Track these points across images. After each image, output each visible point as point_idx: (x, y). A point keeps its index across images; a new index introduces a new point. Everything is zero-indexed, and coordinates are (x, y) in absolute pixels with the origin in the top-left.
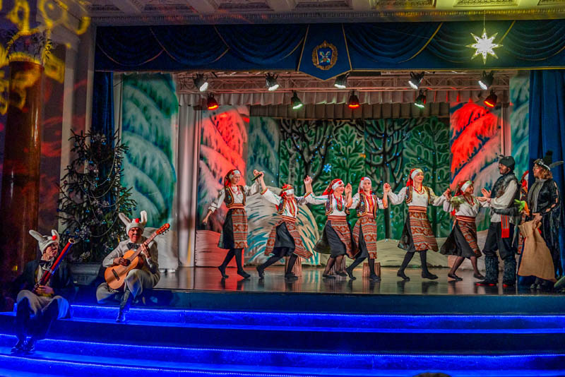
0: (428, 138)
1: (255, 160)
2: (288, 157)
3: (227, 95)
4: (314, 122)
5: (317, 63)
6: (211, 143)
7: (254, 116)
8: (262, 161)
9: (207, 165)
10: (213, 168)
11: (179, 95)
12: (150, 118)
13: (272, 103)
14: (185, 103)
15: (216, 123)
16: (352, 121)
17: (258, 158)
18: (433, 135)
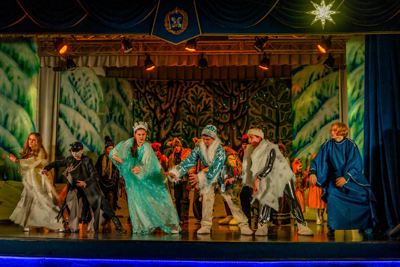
0: (271, 97)
1: (111, 118)
2: (142, 116)
3: (85, 58)
4: (165, 83)
5: (169, 28)
6: (70, 103)
7: (110, 77)
8: (117, 119)
9: (66, 122)
10: (71, 125)
11: (40, 56)
12: (12, 78)
13: (127, 65)
14: (45, 66)
15: (74, 83)
16: (201, 82)
17: (113, 116)
18: (276, 95)
